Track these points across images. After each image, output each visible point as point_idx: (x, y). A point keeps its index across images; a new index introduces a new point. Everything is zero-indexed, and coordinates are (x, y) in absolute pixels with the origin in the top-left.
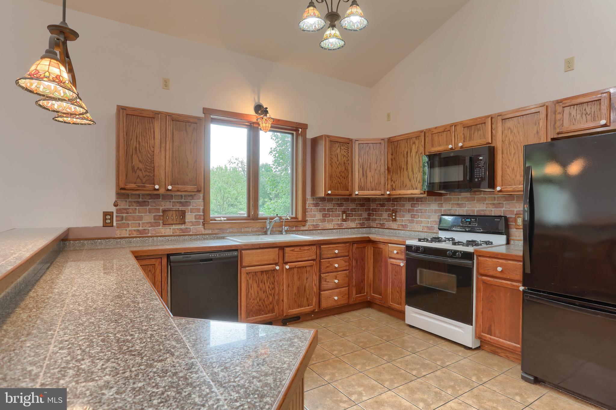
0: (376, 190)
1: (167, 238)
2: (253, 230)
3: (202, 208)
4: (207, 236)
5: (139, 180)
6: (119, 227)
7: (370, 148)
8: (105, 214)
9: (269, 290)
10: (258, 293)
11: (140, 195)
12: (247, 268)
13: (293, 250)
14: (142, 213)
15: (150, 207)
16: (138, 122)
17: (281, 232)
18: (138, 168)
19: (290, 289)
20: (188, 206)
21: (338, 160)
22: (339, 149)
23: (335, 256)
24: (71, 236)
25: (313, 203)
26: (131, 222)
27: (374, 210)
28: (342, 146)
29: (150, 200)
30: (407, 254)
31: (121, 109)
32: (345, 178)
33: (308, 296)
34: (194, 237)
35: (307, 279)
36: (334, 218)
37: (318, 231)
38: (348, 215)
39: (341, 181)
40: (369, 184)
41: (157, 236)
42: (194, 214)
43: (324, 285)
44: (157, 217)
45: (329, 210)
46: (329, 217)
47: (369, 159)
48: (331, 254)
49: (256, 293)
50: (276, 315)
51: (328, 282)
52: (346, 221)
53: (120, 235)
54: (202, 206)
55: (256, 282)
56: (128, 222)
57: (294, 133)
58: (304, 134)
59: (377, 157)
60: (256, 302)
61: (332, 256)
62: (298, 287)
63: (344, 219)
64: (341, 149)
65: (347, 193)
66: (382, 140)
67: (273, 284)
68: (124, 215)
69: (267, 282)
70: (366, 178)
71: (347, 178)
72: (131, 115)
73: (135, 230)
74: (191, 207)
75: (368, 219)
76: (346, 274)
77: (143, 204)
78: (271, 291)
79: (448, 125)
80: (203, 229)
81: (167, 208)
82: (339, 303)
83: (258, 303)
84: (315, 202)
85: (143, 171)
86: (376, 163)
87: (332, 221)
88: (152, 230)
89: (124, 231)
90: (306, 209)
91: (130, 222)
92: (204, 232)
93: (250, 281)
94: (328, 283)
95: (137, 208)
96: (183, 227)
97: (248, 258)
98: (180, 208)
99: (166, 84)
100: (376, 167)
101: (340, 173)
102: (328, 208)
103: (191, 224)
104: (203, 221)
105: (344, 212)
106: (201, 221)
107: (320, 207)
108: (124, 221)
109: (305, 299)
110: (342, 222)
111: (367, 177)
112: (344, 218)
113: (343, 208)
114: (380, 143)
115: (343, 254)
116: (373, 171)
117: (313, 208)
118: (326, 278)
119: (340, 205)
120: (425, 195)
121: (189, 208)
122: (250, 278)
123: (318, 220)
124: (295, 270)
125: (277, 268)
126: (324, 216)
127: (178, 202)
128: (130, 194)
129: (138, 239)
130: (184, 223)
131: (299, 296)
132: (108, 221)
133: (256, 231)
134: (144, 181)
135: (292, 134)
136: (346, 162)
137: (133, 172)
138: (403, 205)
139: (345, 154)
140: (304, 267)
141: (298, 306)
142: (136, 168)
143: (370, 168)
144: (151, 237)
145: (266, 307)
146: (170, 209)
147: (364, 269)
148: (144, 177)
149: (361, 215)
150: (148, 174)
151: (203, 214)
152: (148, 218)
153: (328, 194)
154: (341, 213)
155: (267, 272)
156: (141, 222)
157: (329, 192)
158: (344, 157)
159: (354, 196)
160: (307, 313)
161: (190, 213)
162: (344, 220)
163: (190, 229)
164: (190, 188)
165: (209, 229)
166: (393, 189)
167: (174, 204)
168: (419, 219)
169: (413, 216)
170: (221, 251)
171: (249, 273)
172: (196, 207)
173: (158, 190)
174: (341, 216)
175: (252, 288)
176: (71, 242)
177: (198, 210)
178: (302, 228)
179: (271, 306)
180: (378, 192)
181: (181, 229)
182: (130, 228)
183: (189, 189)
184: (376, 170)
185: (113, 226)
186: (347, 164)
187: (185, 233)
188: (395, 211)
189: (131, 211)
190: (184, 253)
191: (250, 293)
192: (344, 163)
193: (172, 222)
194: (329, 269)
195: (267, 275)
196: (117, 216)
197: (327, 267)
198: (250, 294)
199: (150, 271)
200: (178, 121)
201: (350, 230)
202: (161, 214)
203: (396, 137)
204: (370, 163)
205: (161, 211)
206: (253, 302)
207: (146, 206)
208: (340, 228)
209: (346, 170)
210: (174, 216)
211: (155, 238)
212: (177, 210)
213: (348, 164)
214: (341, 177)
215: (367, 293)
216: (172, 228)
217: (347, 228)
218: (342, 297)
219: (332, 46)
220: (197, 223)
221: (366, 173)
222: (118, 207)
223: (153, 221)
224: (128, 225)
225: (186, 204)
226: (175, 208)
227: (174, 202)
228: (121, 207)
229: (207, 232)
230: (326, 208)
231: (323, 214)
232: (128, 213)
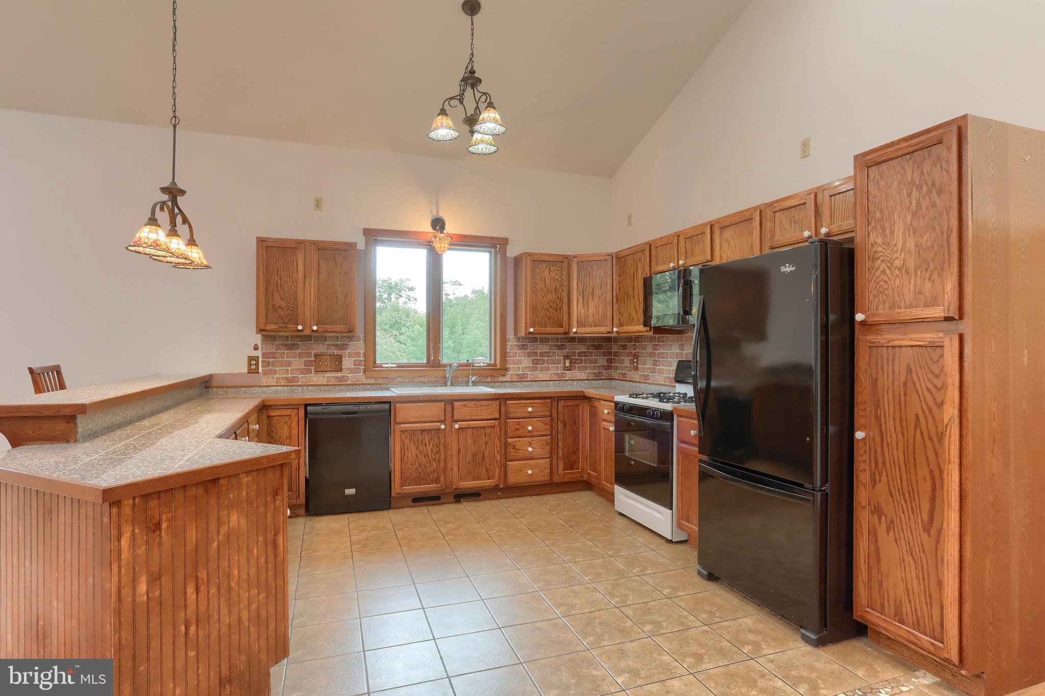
0: (600, 326)
1: (319, 387)
2: (430, 380)
3: (362, 352)
4: (369, 386)
5: (280, 320)
6: (265, 373)
7: (592, 267)
8: (250, 359)
9: (433, 455)
10: (417, 456)
11: (288, 337)
12: (402, 425)
13: (464, 406)
14: (291, 358)
15: (300, 351)
16: (279, 254)
17: (467, 384)
18: (280, 307)
19: (461, 454)
20: (345, 350)
21: (545, 286)
22: (547, 270)
23: (528, 415)
24: (214, 383)
25: (518, 345)
26: (279, 368)
27: (616, 354)
28: (553, 266)
29: (300, 343)
30: (616, 415)
31: (261, 241)
32: (556, 310)
33: (488, 467)
34: (352, 387)
35: (486, 443)
36: (550, 366)
37: (525, 383)
38: (573, 361)
39: (551, 314)
40: (591, 318)
41: (308, 386)
42: (353, 359)
43: (512, 454)
44: (308, 363)
45: (542, 354)
46: (544, 364)
47: (591, 283)
48: (522, 412)
49: (414, 457)
50: (442, 486)
51: (519, 449)
52: (570, 370)
53: (266, 383)
54: (362, 350)
55: (415, 443)
56: (275, 368)
57: (493, 250)
58: (503, 252)
59: (602, 279)
60: (414, 468)
61: (525, 415)
62: (474, 454)
63: (567, 367)
64: (550, 270)
65: (561, 330)
66: (607, 255)
67: (438, 447)
68: (271, 360)
69: (429, 444)
70: (588, 310)
71: (560, 309)
72: (272, 247)
73: (282, 378)
74: (349, 350)
75: (608, 368)
76: (546, 441)
77: (292, 347)
78: (434, 455)
79: (669, 235)
80: (363, 378)
81: (320, 352)
82: (536, 479)
83: (417, 469)
84: (520, 343)
85: (285, 309)
86: (601, 288)
87: (548, 369)
88: (302, 379)
89: (271, 379)
90: (506, 353)
91: (277, 369)
92: (365, 381)
93: (407, 442)
94: (518, 451)
95: (286, 352)
96: (339, 374)
97: (403, 413)
98: (336, 351)
99: (318, 203)
100: (600, 294)
101: (548, 303)
102: (540, 351)
103: (349, 372)
104: (364, 367)
105: (567, 357)
106: (362, 368)
107: (528, 350)
108: (270, 367)
109: (484, 469)
110: (564, 372)
111: (588, 307)
112: (568, 364)
113: (565, 351)
114: (606, 260)
115: (541, 414)
116: (596, 300)
117: (517, 351)
118: (514, 444)
119: (561, 347)
120: (651, 333)
121: (347, 351)
122: (406, 438)
123: (526, 367)
124: (469, 431)
125: (443, 427)
126: (536, 362)
127: (333, 345)
128: (277, 336)
129: (286, 388)
130: (341, 370)
131: (476, 465)
132: (253, 367)
133: (435, 382)
134: (286, 321)
135: (490, 252)
136: (558, 287)
137: (274, 311)
138: (645, 348)
139: (557, 277)
140: (481, 427)
141: (474, 478)
142: (277, 306)
143: (593, 295)
144: (301, 386)
145: (429, 475)
146: (324, 352)
147: (578, 436)
148: (286, 317)
149: (596, 361)
150: (290, 313)
151: (364, 359)
152: (298, 363)
153: (530, 333)
154: (562, 358)
155: (429, 431)
156: (289, 368)
157: (532, 330)
158: (556, 281)
159: (572, 335)
160: (487, 488)
161: (347, 358)
162: (566, 369)
163: (348, 377)
164: (338, 328)
165: (372, 378)
166: (621, 325)
167: (328, 347)
168: (661, 367)
169: (655, 363)
170: (370, 403)
171: (405, 431)
172: (355, 350)
173: (301, 331)
174: (562, 362)
175: (409, 450)
176: (214, 389)
177: (358, 354)
178: (501, 379)
179: (435, 475)
180: (603, 329)
181: (337, 378)
182: (277, 376)
183: (338, 330)
184: (600, 297)
185: (258, 373)
186: (560, 291)
187: (341, 383)
188: (636, 356)
189: (278, 355)
190: (326, 404)
191: (406, 456)
192: (556, 290)
193: (326, 369)
194: (520, 432)
195: (430, 435)
196: (262, 362)
197: (517, 429)
198: (406, 457)
199: (285, 422)
200: (325, 249)
201: (575, 383)
202: (313, 359)
203: (623, 250)
204: (593, 289)
205: (313, 356)
206: (410, 467)
207: (295, 350)
208: (560, 378)
209: (558, 298)
210: (329, 361)
211: (305, 388)
212: (332, 353)
213: (562, 290)
214: (551, 310)
215: (581, 469)
216: (326, 375)
217: (571, 380)
218: (541, 471)
219: (487, 151)
220: (356, 371)
221: (588, 303)
222: (265, 351)
223: (304, 367)
224: (275, 372)
225: (343, 347)
226: (330, 352)
227: (328, 345)
228: (267, 351)
229: (369, 381)
230: (539, 351)
231: (533, 360)
232: (275, 358)
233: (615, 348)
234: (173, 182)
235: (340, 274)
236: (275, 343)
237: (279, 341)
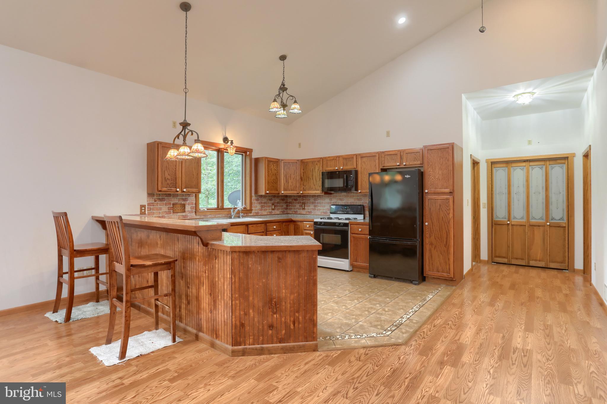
0: (294, 190)
2: (222, 216)
3: (194, 202)
4: (198, 219)
5: (168, 186)
6: (149, 214)
7: (290, 165)
8: (142, 206)
13: (252, 226)
14: (162, 206)
15: (166, 202)
17: (239, 217)
18: (168, 178)
21: (272, 173)
22: (272, 166)
23: (274, 230)
27: (290, 203)
28: (275, 163)
29: (166, 198)
30: (315, 227)
36: (267, 208)
38: (275, 206)
39: (274, 185)
40: (290, 187)
42: (190, 206)
44: (170, 208)
46: (265, 207)
47: (290, 172)
48: (272, 228)
52: (274, 210)
57: (244, 154)
58: (250, 155)
59: (295, 171)
61: (272, 230)
65: (277, 192)
66: (297, 161)
68: (152, 207)
70: (288, 184)
71: (277, 183)
72: (164, 147)
75: (287, 209)
77: (162, 200)
80: (195, 215)
81: (175, 203)
84: (257, 198)
85: (170, 180)
86: (294, 175)
87: (266, 210)
88: (167, 216)
90: (252, 202)
91: (155, 211)
92: (195, 217)
95: (159, 202)
96: (184, 214)
98: (182, 202)
99: (174, 124)
101: (273, 180)
103: (189, 213)
105: (273, 204)
106: (194, 210)
107: (259, 201)
108: (152, 211)
110: (272, 211)
111: (288, 182)
112: (273, 208)
113: (273, 202)
114: (297, 163)
115: (278, 229)
116: (292, 179)
117: (256, 202)
119: (271, 200)
120: (323, 194)
121: (188, 202)
123: (259, 209)
126: (262, 207)
127: (181, 199)
130: (185, 212)
132: (143, 211)
133: (224, 217)
134: (171, 186)
135: (243, 155)
137: (165, 181)
138: (309, 200)
139: (276, 168)
142: (166, 178)
143: (290, 177)
146: (177, 203)
148: (171, 184)
149: (282, 206)
150: (173, 182)
151: (195, 206)
152: (165, 208)
153: (267, 193)
156: (161, 211)
157: (268, 192)
158: (276, 171)
159: (280, 194)
161: (188, 206)
163: (188, 215)
164: (194, 190)
165: (198, 215)
166: (304, 190)
168: (319, 208)
169: (315, 206)
172: (191, 201)
173: (177, 191)
174: (271, 206)
177: (192, 203)
178: (250, 215)
180: (295, 192)
181: (183, 216)
182: (155, 215)
184: (294, 178)
185: (146, 214)
187: (185, 218)
188: (304, 203)
189: (155, 204)
192: (276, 174)
193: (178, 211)
196: (148, 208)
201: (276, 216)
202: (172, 206)
203: (306, 159)
204: (291, 175)
208: (271, 214)
209: (276, 178)
210: (179, 207)
213: (278, 175)
214: (274, 183)
216: (178, 215)
217: (274, 215)
220: (191, 212)
221: (288, 181)
222: (148, 202)
223: (167, 211)
224: (154, 213)
225: (185, 200)
226: (180, 202)
227: (179, 199)
228: (150, 202)
229: (198, 217)
230: (263, 202)
231: (261, 206)
232: (154, 206)
233: (290, 200)
234: (185, 120)
236: (154, 198)
237: (156, 197)
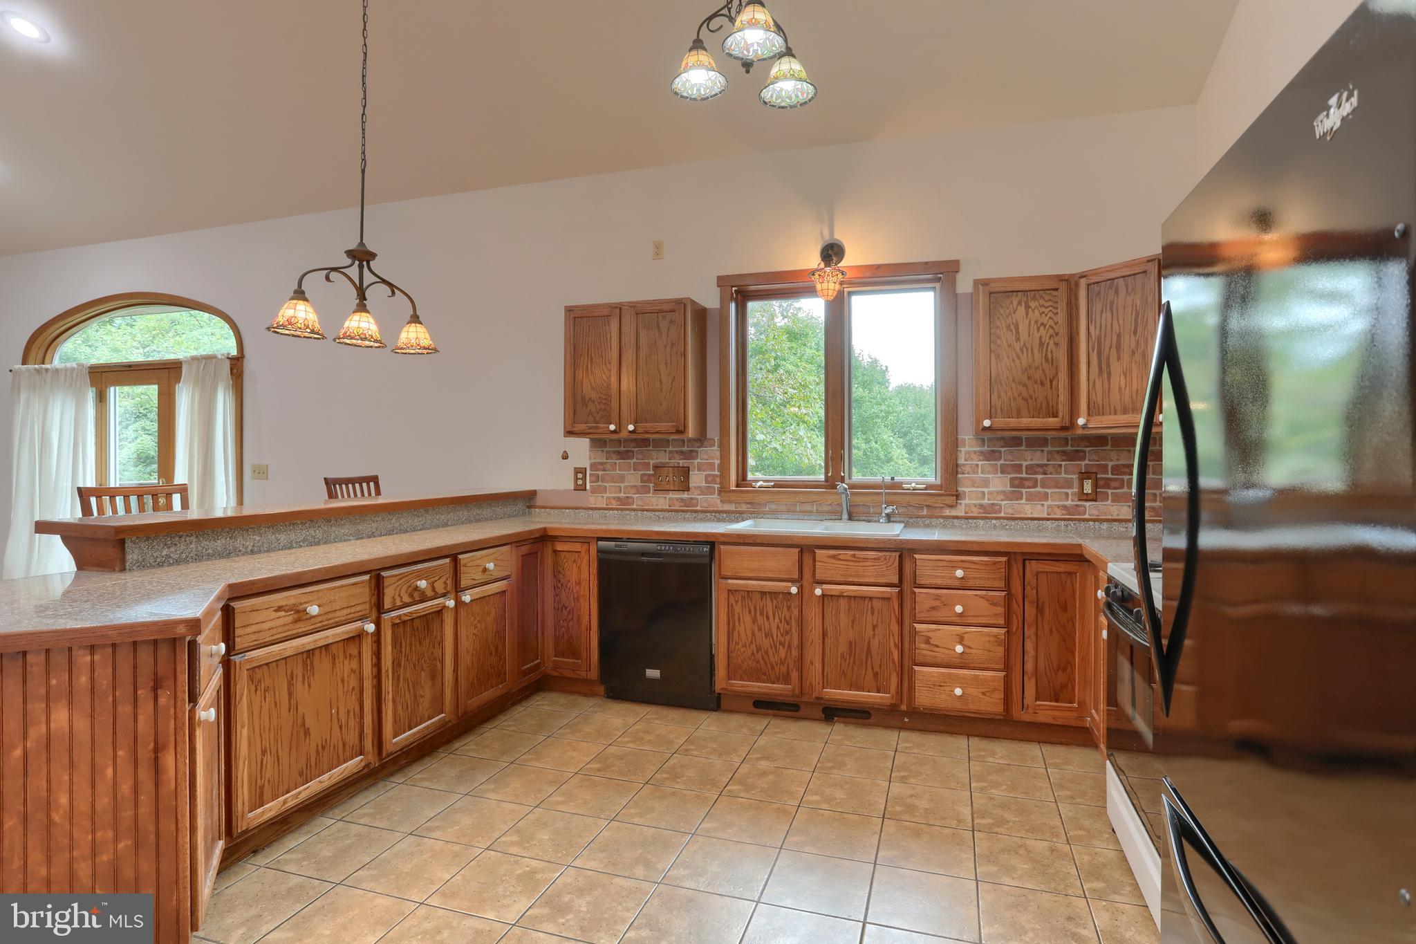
1: (657, 513)
2: (820, 509)
3: (717, 462)
4: (725, 515)
5: (591, 418)
6: (594, 491)
7: (1117, 291)
8: (577, 471)
9: (779, 635)
10: (753, 634)
11: (621, 441)
12: (730, 581)
13: (834, 557)
14: (625, 471)
15: (635, 460)
16: (589, 326)
17: (879, 518)
18: (590, 399)
19: (828, 641)
20: (693, 459)
21: (1018, 339)
22: (1022, 309)
23: (957, 583)
24: (539, 501)
25: (981, 452)
26: (609, 484)
28: (1034, 298)
29: (635, 450)
31: (569, 310)
32: (1042, 384)
33: (877, 669)
34: (700, 516)
35: (874, 627)
36: (1049, 491)
37: (994, 521)
38: (1101, 483)
39: (1031, 392)
40: (1115, 397)
41: (643, 510)
42: (705, 473)
43: (924, 652)
44: (646, 478)
45: (1031, 469)
46: (1035, 486)
47: (1116, 326)
48: (944, 577)
49: (750, 634)
50: (793, 690)
51: (937, 646)
52: (1095, 501)
53: (595, 504)
54: (717, 459)
55: (750, 612)
56: (605, 484)
58: (953, 286)
59: (1137, 315)
60: (749, 652)
61: (950, 583)
62: (850, 643)
63: (1087, 494)
64: (1027, 307)
65: (1056, 422)
66: (1148, 261)
67: (788, 624)
68: (601, 473)
69: (774, 616)
70: (1109, 379)
71: (1051, 381)
72: (581, 317)
73: (613, 498)
74: (699, 460)
76: (995, 636)
77: (625, 455)
78: (782, 635)
80: (718, 501)
81: (661, 463)
82: (972, 707)
83: (753, 654)
84: (986, 448)
85: (597, 403)
86: (1135, 333)
87: (1045, 497)
88: (638, 500)
89: (600, 498)
90: (956, 466)
91: (607, 485)
92: (721, 507)
93: (738, 608)
94: (936, 649)
95: (618, 461)
96: (685, 496)
97: (731, 561)
98: (681, 462)
99: (658, 249)
100: (1133, 345)
101: (1024, 371)
102: (1028, 463)
103: (700, 492)
104: (719, 486)
105: (1084, 475)
106: (717, 486)
107: (1002, 462)
108: (600, 483)
109: (870, 672)
110: (1080, 503)
111: (1109, 374)
112: (1088, 488)
113: (1083, 463)
114: (1145, 272)
115: (978, 583)
116: (1126, 357)
117: (980, 463)
118: (930, 634)
119: (1070, 456)
121: (696, 462)
122: (737, 602)
123: (998, 493)
124: (843, 602)
125: (794, 590)
126: (1018, 484)
127: (677, 452)
129: (616, 512)
130: (688, 489)
131: (854, 663)
132: (580, 482)
133: (828, 512)
134: (597, 419)
136: (1046, 339)
137: (583, 406)
139: (1044, 319)
140: (865, 598)
141: (851, 685)
142: (587, 399)
143: (1118, 347)
144: (635, 510)
145: (773, 668)
146: (665, 463)
147: (1072, 635)
148: (598, 413)
150: (603, 407)
151: (719, 473)
152: (633, 478)
153: (985, 429)
154: (1075, 477)
155: (773, 594)
156: (622, 485)
157: (987, 423)
158: (1042, 328)
159: (1079, 432)
160: (876, 706)
161: (697, 472)
162: (1085, 497)
163: (697, 499)
164: (664, 426)
165: (730, 502)
167: (671, 455)
170: (687, 542)
171: (736, 591)
172: (708, 460)
173: (614, 432)
174: (1076, 483)
175: (742, 623)
176: (537, 510)
177: (711, 466)
178: (947, 512)
179: (784, 669)
181: (682, 499)
182: (608, 495)
183: (663, 429)
184: (1133, 353)
185: (585, 490)
186: (1051, 346)
187: (689, 510)
189: (608, 467)
191: (736, 631)
192: (1041, 344)
193: (667, 487)
194: (942, 614)
195: (775, 602)
196: (591, 475)
197: (933, 608)
198: (736, 633)
199: (574, 561)
200: (646, 313)
201: (1105, 526)
202: (651, 472)
204: (1119, 336)
205: (651, 467)
206: (742, 650)
207: (629, 459)
208: (1071, 516)
209: (1047, 360)
210: (671, 475)
211: (640, 513)
212: (676, 465)
213: (1056, 344)
214: (1030, 384)
215: (1079, 704)
216: (668, 496)
217: (1094, 520)
218: (984, 694)
220: (709, 491)
221: (1108, 366)
222: (593, 461)
223: (640, 484)
224: (605, 490)
225: (691, 455)
226: (674, 462)
227: (671, 452)
228: (596, 460)
229: (727, 507)
230: (1025, 464)
231: (1012, 480)
232: (605, 471)
234: (362, 243)
235: (665, 346)
236: (605, 449)
237: (610, 447)
